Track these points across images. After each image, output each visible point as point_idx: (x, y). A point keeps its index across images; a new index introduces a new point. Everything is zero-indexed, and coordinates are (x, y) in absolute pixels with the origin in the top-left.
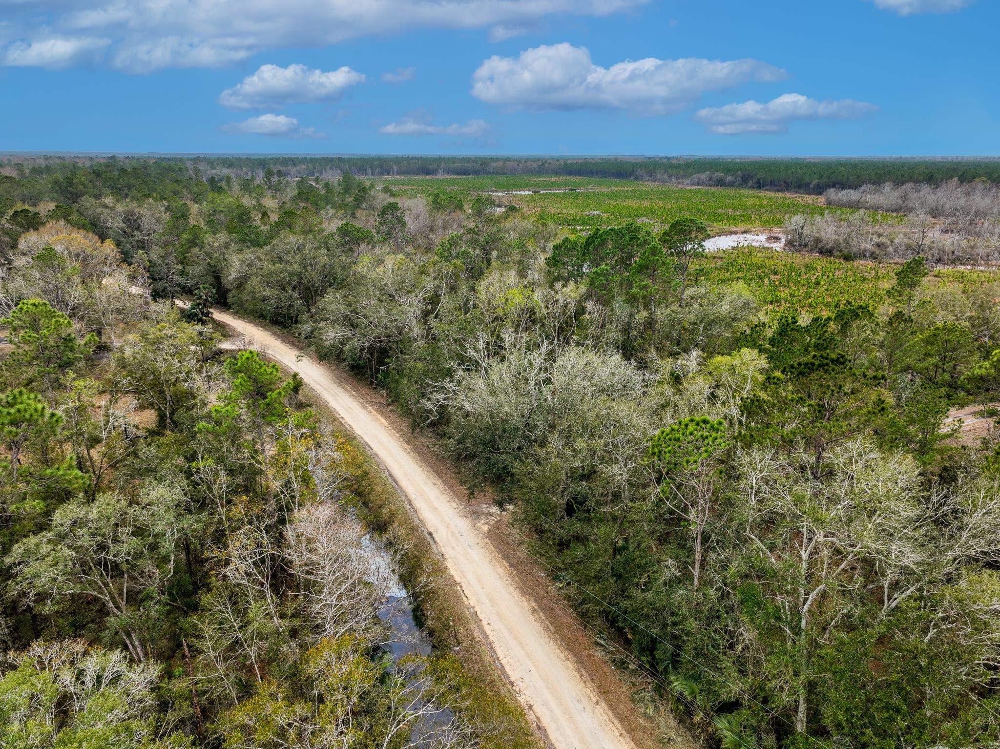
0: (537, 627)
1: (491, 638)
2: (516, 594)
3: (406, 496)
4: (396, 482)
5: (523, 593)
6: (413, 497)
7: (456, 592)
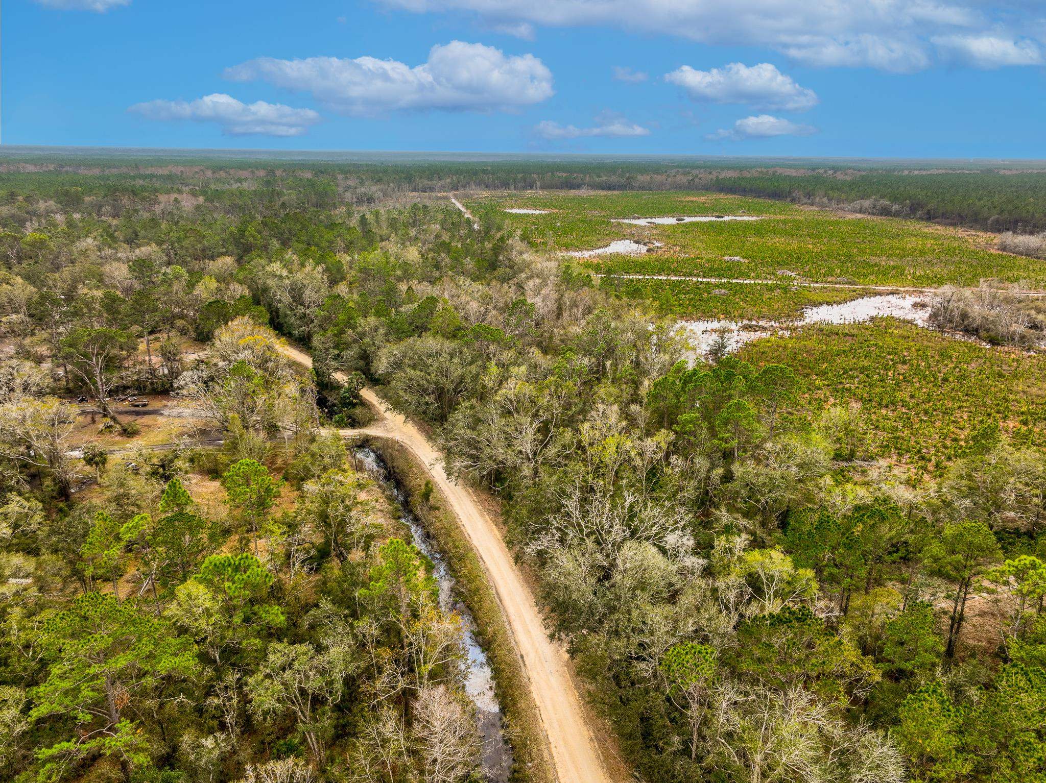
0: (592, 755)
1: (556, 760)
2: (581, 722)
3: (507, 616)
4: (501, 601)
5: (586, 724)
6: (513, 618)
7: (535, 715)
